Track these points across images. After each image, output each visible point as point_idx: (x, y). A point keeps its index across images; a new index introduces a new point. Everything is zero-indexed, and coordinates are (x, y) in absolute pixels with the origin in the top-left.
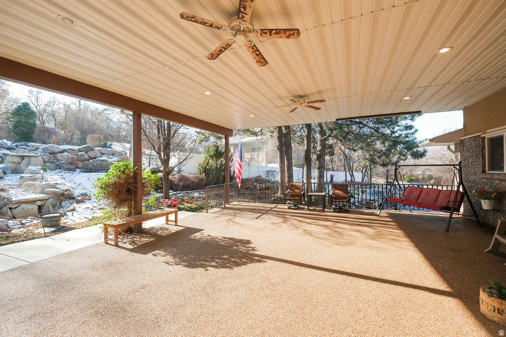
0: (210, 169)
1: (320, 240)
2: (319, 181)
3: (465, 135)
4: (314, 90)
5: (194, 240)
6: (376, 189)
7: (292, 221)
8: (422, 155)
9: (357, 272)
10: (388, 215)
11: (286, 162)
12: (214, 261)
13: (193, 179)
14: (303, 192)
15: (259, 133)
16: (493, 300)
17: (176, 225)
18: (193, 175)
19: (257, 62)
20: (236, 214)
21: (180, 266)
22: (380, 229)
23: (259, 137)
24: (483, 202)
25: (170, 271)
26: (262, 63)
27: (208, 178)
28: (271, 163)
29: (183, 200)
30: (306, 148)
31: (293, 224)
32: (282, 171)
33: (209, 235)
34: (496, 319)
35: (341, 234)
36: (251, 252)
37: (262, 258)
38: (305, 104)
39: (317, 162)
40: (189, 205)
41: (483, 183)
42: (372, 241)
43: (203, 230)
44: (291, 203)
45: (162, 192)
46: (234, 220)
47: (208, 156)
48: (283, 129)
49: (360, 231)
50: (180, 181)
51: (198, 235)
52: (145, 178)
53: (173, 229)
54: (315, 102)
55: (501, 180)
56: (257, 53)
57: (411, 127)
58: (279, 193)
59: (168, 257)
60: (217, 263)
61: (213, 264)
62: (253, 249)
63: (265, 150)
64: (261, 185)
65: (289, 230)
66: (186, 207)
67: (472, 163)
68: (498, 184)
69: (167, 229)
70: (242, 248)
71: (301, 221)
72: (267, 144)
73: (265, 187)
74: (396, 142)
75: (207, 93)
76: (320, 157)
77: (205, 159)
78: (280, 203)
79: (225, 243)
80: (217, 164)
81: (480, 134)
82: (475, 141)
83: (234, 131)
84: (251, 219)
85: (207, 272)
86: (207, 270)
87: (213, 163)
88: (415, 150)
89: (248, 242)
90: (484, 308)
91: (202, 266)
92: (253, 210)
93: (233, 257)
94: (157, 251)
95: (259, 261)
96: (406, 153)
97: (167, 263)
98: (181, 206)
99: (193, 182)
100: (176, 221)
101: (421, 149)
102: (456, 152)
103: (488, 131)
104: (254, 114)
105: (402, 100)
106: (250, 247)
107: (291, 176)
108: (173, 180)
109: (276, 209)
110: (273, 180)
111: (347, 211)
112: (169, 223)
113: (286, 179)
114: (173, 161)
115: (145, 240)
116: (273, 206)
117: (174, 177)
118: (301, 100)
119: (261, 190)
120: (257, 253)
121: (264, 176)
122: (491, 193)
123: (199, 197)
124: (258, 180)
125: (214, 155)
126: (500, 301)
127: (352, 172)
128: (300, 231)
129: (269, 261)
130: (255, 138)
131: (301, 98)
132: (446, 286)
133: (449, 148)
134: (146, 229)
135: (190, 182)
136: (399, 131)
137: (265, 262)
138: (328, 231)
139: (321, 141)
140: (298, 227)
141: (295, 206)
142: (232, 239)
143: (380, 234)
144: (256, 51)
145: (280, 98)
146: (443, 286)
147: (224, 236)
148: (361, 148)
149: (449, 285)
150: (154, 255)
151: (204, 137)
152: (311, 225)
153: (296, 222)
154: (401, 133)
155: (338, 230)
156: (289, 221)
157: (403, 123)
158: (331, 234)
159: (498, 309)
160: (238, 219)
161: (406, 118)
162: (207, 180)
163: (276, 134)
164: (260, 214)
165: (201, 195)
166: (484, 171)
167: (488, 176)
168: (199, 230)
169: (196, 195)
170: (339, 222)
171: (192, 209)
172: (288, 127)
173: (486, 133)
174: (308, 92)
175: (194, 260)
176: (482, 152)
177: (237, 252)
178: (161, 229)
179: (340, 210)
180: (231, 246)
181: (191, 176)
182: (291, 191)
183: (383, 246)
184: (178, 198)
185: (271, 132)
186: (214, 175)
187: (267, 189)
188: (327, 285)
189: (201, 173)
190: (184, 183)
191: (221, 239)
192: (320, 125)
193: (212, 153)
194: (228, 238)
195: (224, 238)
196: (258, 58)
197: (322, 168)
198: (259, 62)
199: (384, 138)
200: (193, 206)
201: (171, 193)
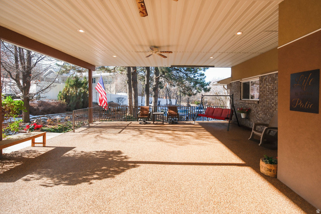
0: (71, 96)
1: (169, 144)
2: (155, 105)
3: (232, 81)
4: (166, 44)
5: (69, 157)
6: (183, 109)
7: (146, 133)
8: (209, 90)
9: (198, 162)
10: (198, 124)
11: (133, 92)
12: (94, 174)
13: (54, 104)
14: (149, 113)
15: (112, 71)
16: (267, 166)
17: (44, 146)
18: (54, 101)
19: (140, 12)
20: (101, 131)
21: (61, 186)
22: (198, 132)
23: (112, 74)
24: (242, 114)
25: (50, 194)
26: (144, 14)
27: (69, 103)
28: (120, 92)
29: (45, 123)
30: (146, 83)
31: (147, 135)
32: (130, 98)
33: (82, 152)
34: (269, 175)
35: (179, 138)
36: (125, 160)
37: (135, 164)
38: (158, 53)
39: (153, 93)
40: (53, 127)
41: (241, 105)
42: (197, 140)
43: (75, 148)
44: (142, 120)
45: (21, 117)
46: (101, 136)
47: (68, 86)
48: (132, 69)
49: (188, 135)
50: (40, 106)
51: (71, 153)
52: (5, 105)
53: (42, 150)
54: (165, 52)
55: (249, 103)
56: (143, 4)
57: (203, 75)
58: (128, 113)
59: (45, 179)
60: (97, 174)
61: (95, 176)
62: (126, 158)
63: (115, 83)
64: (114, 108)
65: (146, 139)
66: (50, 129)
67: (235, 95)
68: (247, 105)
69: (35, 152)
70: (116, 158)
71: (152, 132)
72: (116, 79)
73: (117, 109)
74: (196, 82)
75: (81, 31)
76: (155, 89)
77: (65, 88)
78: (133, 121)
79: (100, 156)
80: (77, 92)
81: (239, 80)
82: (237, 84)
83: (96, 67)
84: (115, 134)
85: (91, 185)
86: (91, 183)
87: (73, 91)
88: (205, 87)
89: (119, 152)
90: (262, 170)
91: (85, 181)
92: (114, 127)
93: (111, 167)
94: (28, 176)
95: (134, 166)
96: (201, 88)
97: (44, 186)
98: (44, 128)
99: (54, 107)
100: (44, 143)
101: (208, 87)
102: (228, 89)
103: (243, 79)
104: (117, 55)
105: (209, 58)
106: (122, 156)
107: (136, 102)
108: (33, 105)
109: (131, 125)
110: (122, 104)
111: (177, 123)
112: (36, 145)
113: (133, 103)
114: (33, 89)
115: (9, 166)
116: (128, 122)
117: (34, 103)
118: (156, 50)
119: (114, 111)
120: (129, 160)
121: (115, 101)
122: (245, 110)
123: (61, 120)
124: (111, 104)
125: (74, 84)
126: (270, 165)
127: (170, 99)
128: (154, 139)
129: (141, 164)
130: (108, 74)
131: (155, 48)
132: (242, 161)
133: (224, 87)
134: (6, 154)
135: (50, 107)
136: (197, 76)
137: (138, 166)
138: (171, 137)
139: (156, 79)
140: (152, 137)
141: (144, 122)
142: (104, 152)
143: (200, 136)
144: (142, 2)
145: (141, 46)
146: (240, 161)
147: (97, 150)
148: (178, 85)
149: (243, 160)
150: (26, 180)
151: (65, 69)
152: (159, 134)
153: (149, 133)
154: (198, 77)
155: (176, 135)
156: (143, 133)
157: (199, 72)
158: (173, 139)
159: (270, 169)
160: (104, 135)
161: (201, 70)
162: (67, 105)
163: (125, 72)
164: (121, 130)
165: (63, 118)
166: (241, 99)
167: (243, 102)
168: (71, 149)
169: (58, 117)
170: (175, 130)
171: (56, 130)
172: (135, 68)
173: (242, 80)
174: (162, 44)
175: (74, 176)
176: (240, 89)
177: (113, 162)
178: (27, 152)
179: (173, 123)
180: (106, 158)
181: (51, 101)
182: (141, 112)
183: (204, 142)
184: (40, 121)
185: (121, 71)
186: (74, 100)
187: (118, 110)
188: (186, 175)
189: (61, 99)
190: (44, 108)
191: (94, 154)
192: (156, 69)
193: (72, 83)
194: (101, 152)
195: (97, 152)
196: (142, 9)
197: (156, 97)
198: (142, 12)
199: (190, 80)
200: (57, 127)
201: (31, 117)
